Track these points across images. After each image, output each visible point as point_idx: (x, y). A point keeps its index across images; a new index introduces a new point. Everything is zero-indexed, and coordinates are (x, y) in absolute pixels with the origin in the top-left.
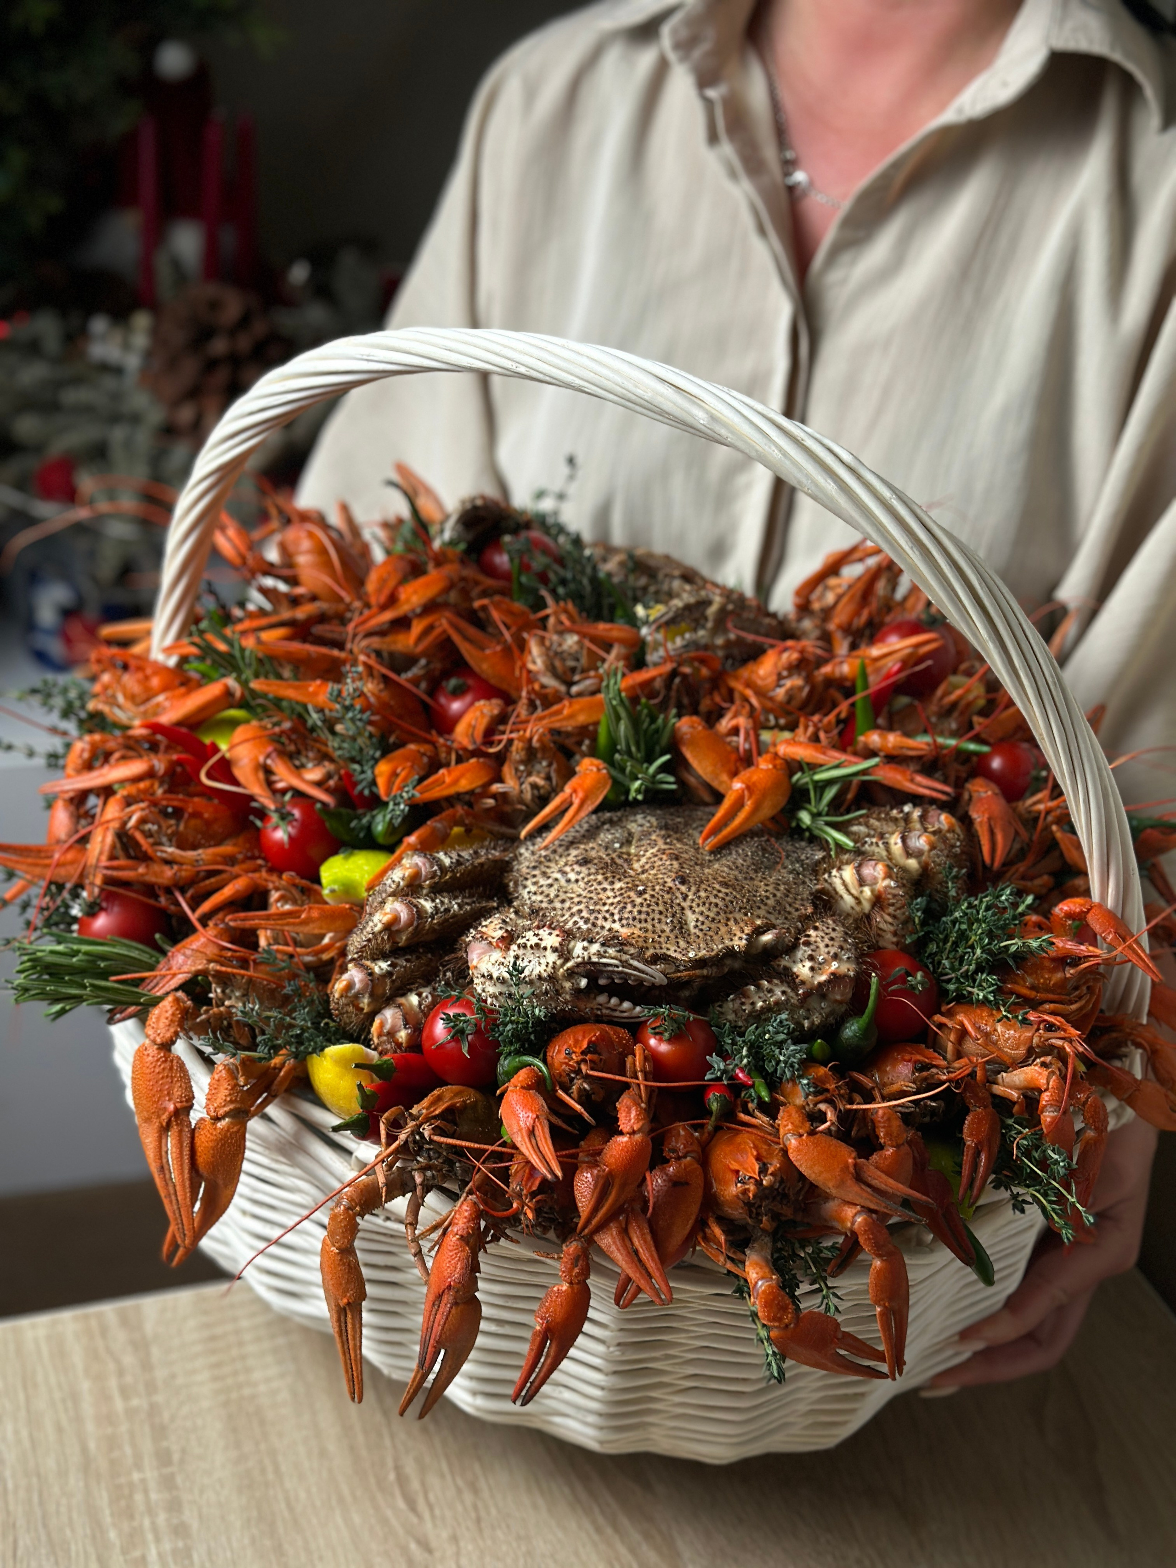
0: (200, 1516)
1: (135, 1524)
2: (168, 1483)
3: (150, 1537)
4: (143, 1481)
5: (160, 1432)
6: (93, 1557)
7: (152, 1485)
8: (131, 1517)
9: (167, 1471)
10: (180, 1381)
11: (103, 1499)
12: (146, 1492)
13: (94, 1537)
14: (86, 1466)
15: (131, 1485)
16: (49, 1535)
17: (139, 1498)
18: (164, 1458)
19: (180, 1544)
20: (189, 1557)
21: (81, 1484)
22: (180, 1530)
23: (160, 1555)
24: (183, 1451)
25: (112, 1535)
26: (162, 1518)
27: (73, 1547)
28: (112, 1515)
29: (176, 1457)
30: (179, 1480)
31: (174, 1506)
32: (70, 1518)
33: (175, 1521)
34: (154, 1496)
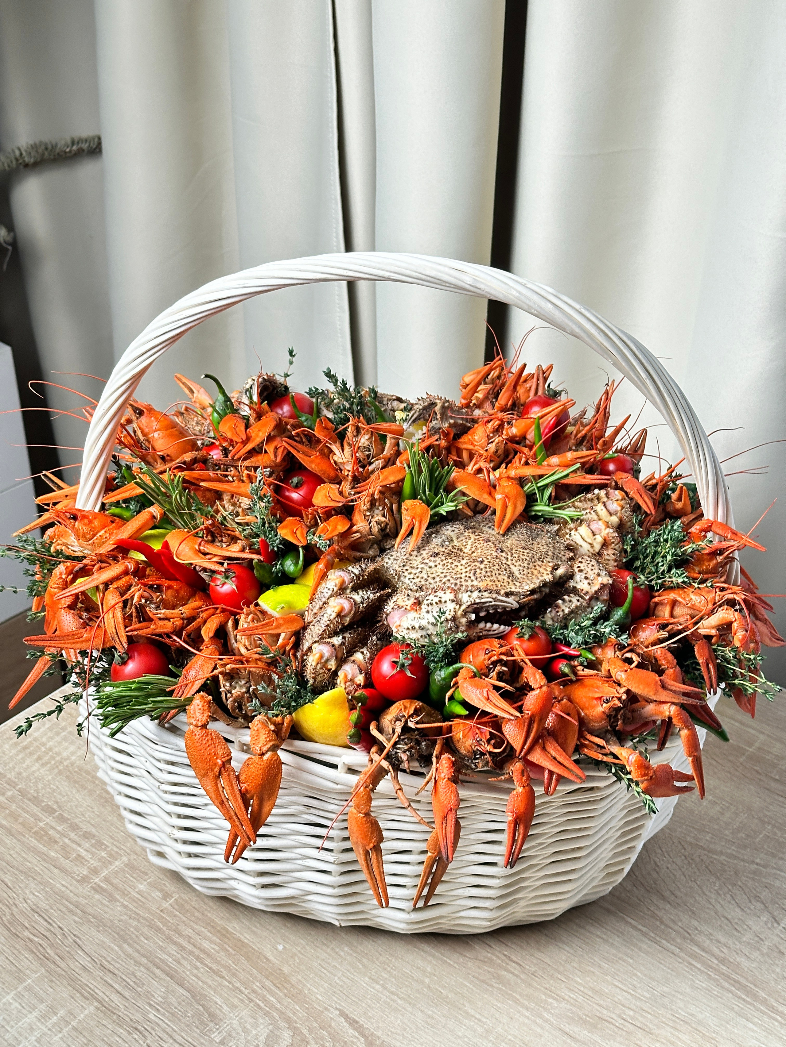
0: (93, 825)
1: (61, 844)
2: (62, 819)
3: (74, 846)
4: (47, 824)
5: (36, 800)
6: (52, 867)
7: (54, 824)
8: (56, 842)
9: (57, 813)
10: (25, 774)
11: (34, 842)
12: (53, 828)
13: (44, 860)
14: (9, 832)
15: (42, 829)
16: (17, 869)
17: (51, 832)
18: (49, 811)
19: (94, 841)
20: (103, 844)
21: (15, 841)
22: (87, 836)
23: (85, 850)
24: (57, 802)
25: (53, 854)
26: (72, 835)
27: (36, 868)
28: (44, 846)
29: (55, 807)
30: (66, 815)
31: (74, 827)
32: (23, 857)
33: (81, 833)
34: (59, 828)
